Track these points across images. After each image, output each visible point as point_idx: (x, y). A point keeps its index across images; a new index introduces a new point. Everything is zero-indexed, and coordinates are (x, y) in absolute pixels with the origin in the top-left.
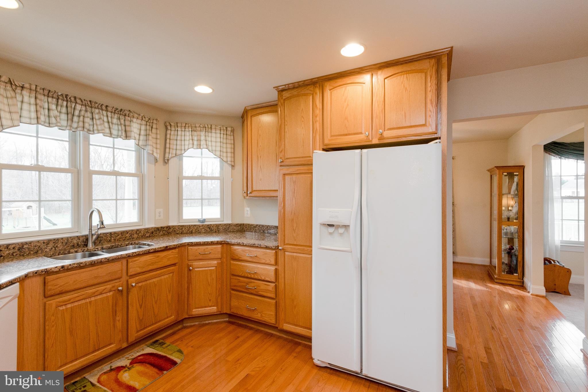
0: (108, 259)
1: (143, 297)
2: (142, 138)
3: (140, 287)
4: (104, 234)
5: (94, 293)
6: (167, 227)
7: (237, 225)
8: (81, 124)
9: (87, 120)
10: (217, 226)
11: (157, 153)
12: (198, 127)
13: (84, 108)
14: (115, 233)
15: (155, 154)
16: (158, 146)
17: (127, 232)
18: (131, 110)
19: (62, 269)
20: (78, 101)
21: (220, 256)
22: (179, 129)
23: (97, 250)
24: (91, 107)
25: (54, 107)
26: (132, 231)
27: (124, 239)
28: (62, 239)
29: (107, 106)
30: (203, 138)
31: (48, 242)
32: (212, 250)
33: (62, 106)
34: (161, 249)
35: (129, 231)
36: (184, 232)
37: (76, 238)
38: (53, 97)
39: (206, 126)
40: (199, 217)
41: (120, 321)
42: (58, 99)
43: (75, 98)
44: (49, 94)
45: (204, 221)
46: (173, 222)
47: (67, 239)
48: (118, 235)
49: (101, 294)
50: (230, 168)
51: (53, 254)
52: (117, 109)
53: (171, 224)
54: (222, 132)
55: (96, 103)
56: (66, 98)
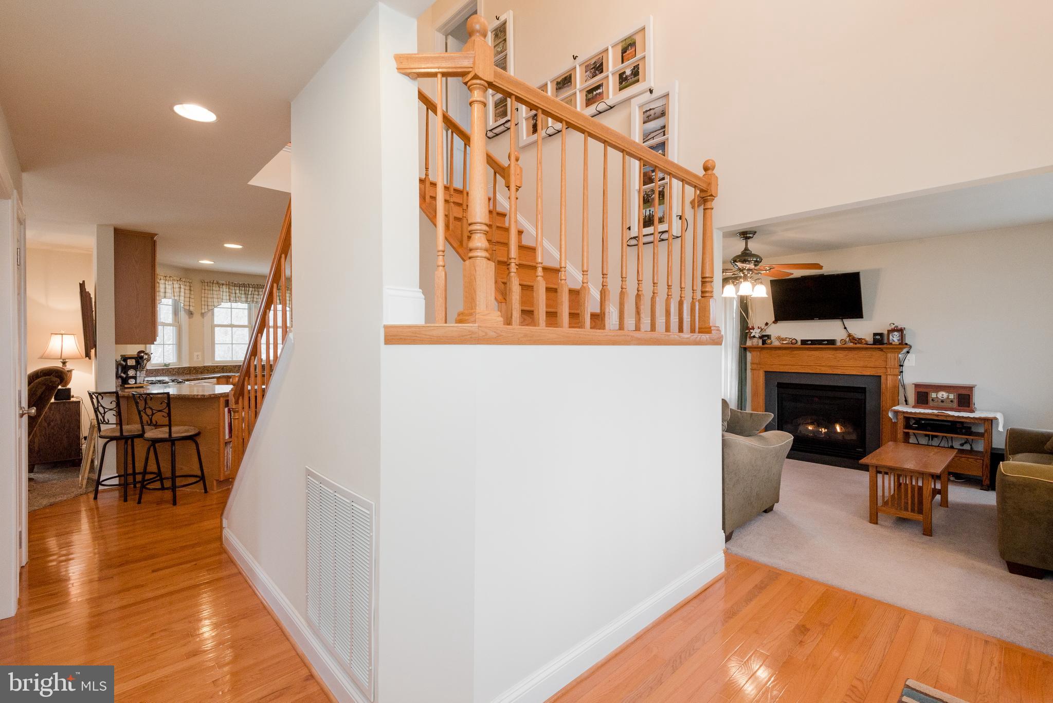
8: (252, 299)
9: (255, 296)
13: (254, 289)
20: (251, 286)
25: (238, 291)
33: (242, 290)
38: (237, 287)
42: (240, 287)
44: (235, 285)
56: (244, 285)
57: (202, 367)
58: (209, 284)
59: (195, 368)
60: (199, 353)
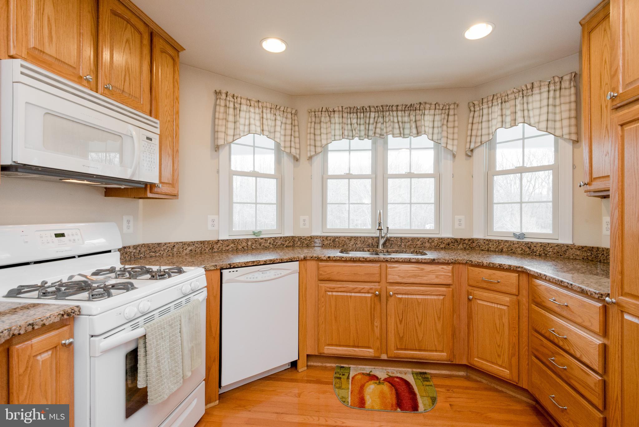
0: (366, 259)
1: (403, 312)
2: (436, 130)
3: (400, 299)
4: (395, 238)
5: (354, 289)
6: (469, 240)
7: (582, 248)
10: (544, 246)
11: (453, 145)
12: (511, 94)
13: (377, 115)
14: (405, 238)
15: (450, 147)
16: (456, 136)
17: (418, 239)
18: (422, 102)
19: (328, 259)
20: (373, 109)
21: (515, 291)
22: (485, 106)
23: (382, 252)
24: (383, 111)
25: (354, 121)
26: (424, 238)
27: (415, 246)
28: (360, 237)
29: (397, 106)
30: (519, 107)
31: (350, 238)
32: (501, 277)
33: (360, 118)
34: (426, 261)
35: (420, 238)
36: (492, 249)
37: (371, 239)
38: (353, 113)
39: (524, 88)
40: (517, 230)
41: (378, 328)
42: (357, 113)
43: (369, 107)
44: (350, 111)
45: (522, 235)
46: (478, 234)
47: (364, 237)
48: (409, 241)
49: (359, 292)
50: (569, 147)
51: (352, 249)
52: (406, 106)
53: (475, 236)
54: (552, 87)
55: (387, 106)
56: (363, 110)
57: (308, 237)
58: (316, 113)
59: (300, 238)
60: (306, 217)
